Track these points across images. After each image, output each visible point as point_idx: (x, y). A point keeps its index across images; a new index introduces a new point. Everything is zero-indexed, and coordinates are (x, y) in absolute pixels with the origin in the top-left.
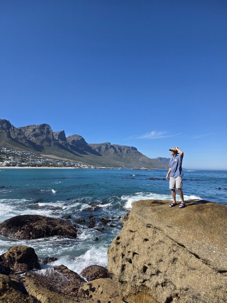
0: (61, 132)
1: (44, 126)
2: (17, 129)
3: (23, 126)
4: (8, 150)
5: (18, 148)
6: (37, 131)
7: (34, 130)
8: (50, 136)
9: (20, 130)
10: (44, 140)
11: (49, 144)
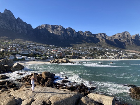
0: (137, 35)
1: (125, 33)
2: (110, 37)
3: (113, 35)
4: (107, 49)
5: (112, 48)
6: (121, 36)
7: (119, 36)
8: (129, 38)
9: (111, 37)
10: (126, 41)
11: (129, 44)
